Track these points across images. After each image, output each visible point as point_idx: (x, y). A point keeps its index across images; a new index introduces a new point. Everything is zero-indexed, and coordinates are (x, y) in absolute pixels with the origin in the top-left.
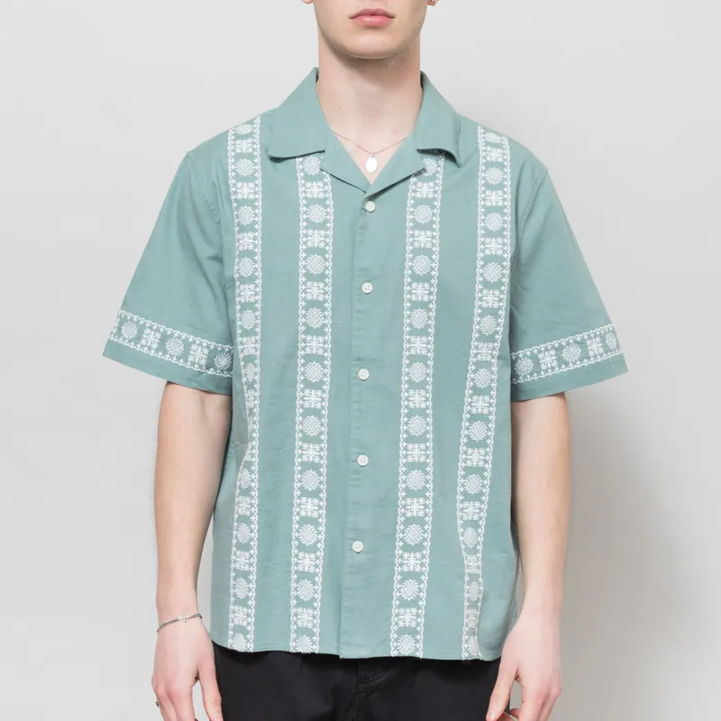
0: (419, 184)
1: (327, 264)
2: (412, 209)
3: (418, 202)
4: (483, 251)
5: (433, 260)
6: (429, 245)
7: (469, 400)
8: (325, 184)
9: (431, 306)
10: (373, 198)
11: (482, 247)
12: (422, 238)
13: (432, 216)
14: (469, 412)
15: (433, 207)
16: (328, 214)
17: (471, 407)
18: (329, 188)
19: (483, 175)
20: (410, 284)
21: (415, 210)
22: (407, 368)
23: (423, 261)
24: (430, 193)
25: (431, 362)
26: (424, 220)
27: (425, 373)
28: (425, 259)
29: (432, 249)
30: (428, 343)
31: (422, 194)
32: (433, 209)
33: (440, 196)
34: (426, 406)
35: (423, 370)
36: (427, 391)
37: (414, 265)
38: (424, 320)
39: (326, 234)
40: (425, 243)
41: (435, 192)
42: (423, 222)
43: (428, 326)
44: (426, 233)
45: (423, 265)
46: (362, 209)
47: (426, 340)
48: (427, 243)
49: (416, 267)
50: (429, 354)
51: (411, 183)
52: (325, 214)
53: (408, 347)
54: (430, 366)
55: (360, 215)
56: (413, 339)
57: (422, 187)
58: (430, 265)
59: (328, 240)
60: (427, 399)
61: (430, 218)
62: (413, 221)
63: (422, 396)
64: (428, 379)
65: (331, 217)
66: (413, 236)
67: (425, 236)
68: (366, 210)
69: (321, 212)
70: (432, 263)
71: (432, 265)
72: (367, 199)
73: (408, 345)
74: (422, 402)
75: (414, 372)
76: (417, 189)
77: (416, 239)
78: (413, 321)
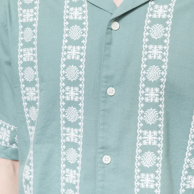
0: (156, 6)
1: (81, 73)
2: (148, 28)
3: (154, 21)
5: (162, 70)
6: (160, 57)
7: (185, 178)
8: (84, 9)
9: (160, 106)
10: (118, 19)
12: (155, 52)
13: (165, 33)
15: (165, 26)
16: (84, 32)
17: (186, 183)
18: (86, 12)
21: (151, 28)
22: (139, 156)
23: (155, 70)
24: (164, 14)
25: (160, 152)
26: (158, 36)
27: (155, 160)
28: (156, 69)
29: (162, 60)
30: (159, 135)
31: (158, 15)
32: (165, 27)
33: (172, 17)
34: (155, 186)
35: (153, 158)
36: (156, 175)
37: (147, 73)
38: (155, 118)
39: (81, 49)
40: (157, 55)
41: (168, 13)
42: (156, 38)
43: (159, 122)
44: (158, 47)
45: (154, 73)
46: (109, 28)
47: (157, 133)
48: (158, 56)
49: (149, 75)
50: (159, 145)
51: (150, 6)
52: (81, 33)
53: (140, 139)
54: (159, 154)
55: (107, 33)
56: (145, 132)
57: (158, 9)
58: (160, 74)
59: (82, 54)
60: (156, 181)
61: (163, 34)
62: (149, 37)
63: (152, 178)
64: (158, 165)
65: (85, 36)
66: (147, 50)
67: (158, 50)
68: (112, 29)
69: (79, 31)
70: (162, 72)
71: (161, 73)
72: (113, 20)
73: (141, 138)
74: (152, 183)
75: (145, 159)
76: (154, 11)
77: (150, 52)
78: (146, 119)
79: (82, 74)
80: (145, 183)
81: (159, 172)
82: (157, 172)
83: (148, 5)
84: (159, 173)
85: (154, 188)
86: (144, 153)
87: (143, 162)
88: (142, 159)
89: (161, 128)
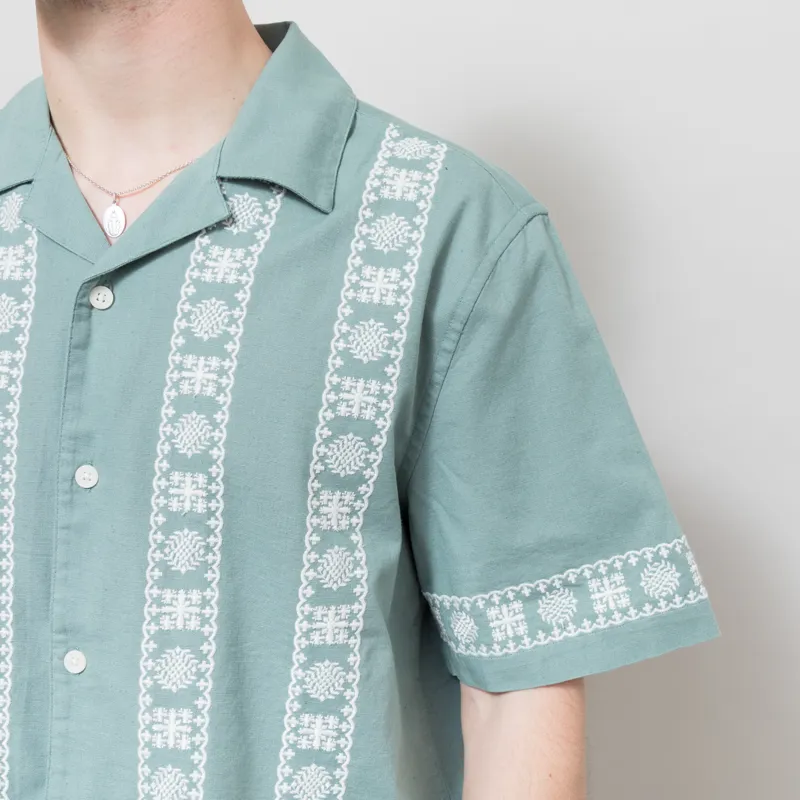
0: (215, 251)
2: (187, 307)
3: (205, 291)
4: (333, 406)
5: (215, 425)
6: (210, 391)
8: (28, 250)
9: (212, 522)
10: (111, 279)
11: (333, 397)
12: (200, 375)
13: (229, 325)
14: (293, 746)
15: (233, 303)
16: (22, 314)
19: (365, 230)
20: (166, 475)
21: (194, 309)
22: (150, 660)
23: (195, 426)
24: (233, 272)
25: (210, 647)
26: (210, 331)
27: (194, 670)
28: (200, 421)
29: (217, 398)
30: (205, 603)
31: (216, 273)
32: (232, 307)
33: (252, 281)
34: (192, 744)
35: (190, 665)
36: (196, 712)
37: (176, 432)
38: (196, 554)
39: (13, 359)
40: (203, 385)
41: (242, 270)
42: (206, 337)
43: (206, 566)
44: (208, 363)
45: (194, 433)
46: (81, 305)
47: (200, 597)
48: (207, 386)
49: (180, 437)
50: (206, 629)
51: (198, 248)
52: (17, 314)
53: (154, 614)
54: (207, 655)
55: (76, 318)
56: (168, 595)
57: (219, 259)
58: (208, 436)
59: (15, 372)
60: (195, 730)
61: (224, 328)
62: (187, 333)
63: (184, 722)
64: (201, 684)
65: (26, 323)
66: (180, 367)
67: (207, 369)
68: (92, 307)
69: (11, 310)
70: (214, 430)
71: (213, 434)
72: (95, 283)
73: (155, 610)
74: (184, 736)
75: (167, 668)
76: (208, 263)
77: (185, 374)
78: (171, 557)
79: (13, 428)
80: (165, 734)
81: (205, 703)
82: (200, 703)
83: (194, 245)
84: (204, 706)
85: (189, 747)
86: (165, 653)
87: (161, 676)
88: (158, 668)
89: (211, 582)
